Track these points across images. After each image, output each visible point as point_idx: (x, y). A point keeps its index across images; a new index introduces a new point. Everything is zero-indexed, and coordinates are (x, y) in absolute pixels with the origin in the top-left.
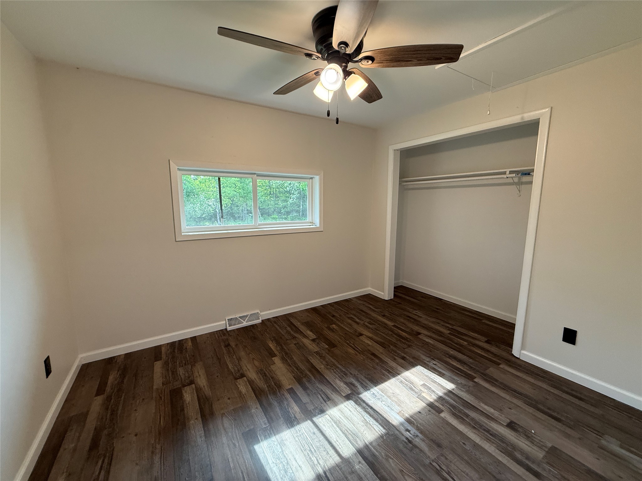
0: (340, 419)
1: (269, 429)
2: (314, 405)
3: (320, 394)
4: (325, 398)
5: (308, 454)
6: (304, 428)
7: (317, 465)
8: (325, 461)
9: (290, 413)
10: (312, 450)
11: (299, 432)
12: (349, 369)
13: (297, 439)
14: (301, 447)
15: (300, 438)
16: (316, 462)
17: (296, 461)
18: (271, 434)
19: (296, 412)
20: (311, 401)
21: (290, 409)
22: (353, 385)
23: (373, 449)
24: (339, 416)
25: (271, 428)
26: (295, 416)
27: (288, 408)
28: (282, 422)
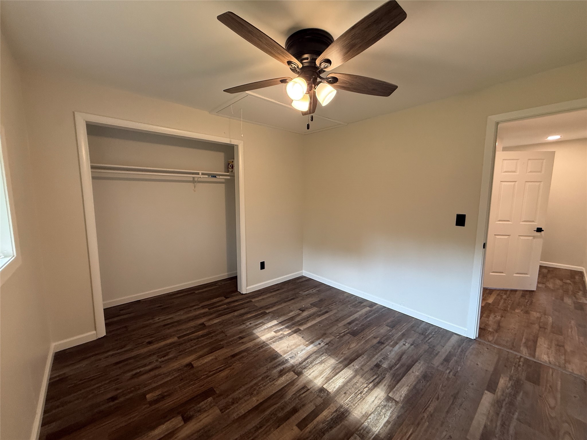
0: (324, 377)
1: (359, 432)
2: (316, 398)
3: (300, 395)
4: (305, 390)
5: (364, 394)
6: (344, 402)
7: (368, 388)
8: (363, 383)
9: (333, 417)
10: (359, 392)
11: (350, 405)
12: (259, 374)
13: (357, 404)
14: (361, 400)
15: (354, 403)
16: (367, 389)
17: (374, 401)
18: (363, 428)
19: (329, 412)
20: (311, 402)
21: (328, 419)
22: (281, 371)
23: (341, 360)
24: (321, 378)
25: (357, 430)
26: (334, 412)
27: (327, 421)
28: (346, 422)
